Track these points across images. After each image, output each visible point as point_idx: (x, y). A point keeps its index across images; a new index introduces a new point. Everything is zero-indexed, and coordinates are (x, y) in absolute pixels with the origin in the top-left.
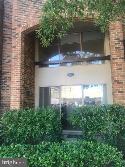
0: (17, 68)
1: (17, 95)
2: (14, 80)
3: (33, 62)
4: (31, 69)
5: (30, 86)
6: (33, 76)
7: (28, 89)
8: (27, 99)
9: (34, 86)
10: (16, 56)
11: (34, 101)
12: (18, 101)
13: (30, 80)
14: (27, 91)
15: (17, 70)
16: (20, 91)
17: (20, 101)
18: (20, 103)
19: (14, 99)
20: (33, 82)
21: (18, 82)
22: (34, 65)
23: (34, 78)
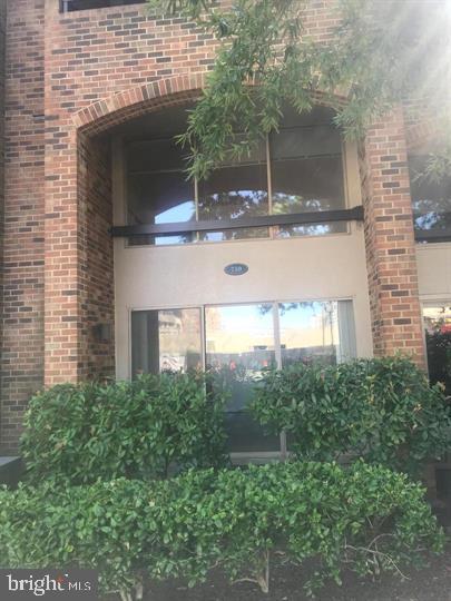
0: (66, 247)
1: (66, 339)
2: (56, 287)
3: (108, 226)
4: (102, 252)
6: (108, 274)
7: (96, 319)
8: (95, 353)
9: (113, 307)
10: (61, 209)
11: (113, 357)
12: (72, 359)
13: (101, 289)
15: (64, 254)
17: (78, 358)
19: (56, 353)
20: (110, 295)
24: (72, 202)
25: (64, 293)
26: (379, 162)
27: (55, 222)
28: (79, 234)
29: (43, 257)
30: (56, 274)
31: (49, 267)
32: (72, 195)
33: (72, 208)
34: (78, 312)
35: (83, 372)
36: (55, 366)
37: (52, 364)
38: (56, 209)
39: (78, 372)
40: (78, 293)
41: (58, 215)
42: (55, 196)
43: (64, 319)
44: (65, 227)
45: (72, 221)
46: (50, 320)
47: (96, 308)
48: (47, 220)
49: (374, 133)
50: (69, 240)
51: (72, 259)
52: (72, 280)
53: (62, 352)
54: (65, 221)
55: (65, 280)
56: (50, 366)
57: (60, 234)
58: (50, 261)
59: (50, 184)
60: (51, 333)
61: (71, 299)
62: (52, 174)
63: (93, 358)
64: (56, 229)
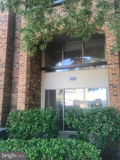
0: (24, 73)
1: (23, 97)
2: (21, 84)
3: (40, 67)
4: (37, 74)
5: (36, 89)
6: (39, 80)
7: (34, 92)
8: (33, 101)
9: (41, 89)
10: (23, 63)
11: (40, 102)
12: (24, 103)
13: (36, 84)
14: (33, 93)
15: (23, 75)
16: (26, 94)
17: (25, 103)
18: (25, 105)
19: (20, 101)
20: (40, 85)
21: (24, 85)
22: (41, 70)
23: (40, 82)
24: (26, 61)
25: (23, 85)
26: (109, 47)
27: (22, 67)
28: (27, 70)
29: (18, 76)
30: (21, 80)
31: (20, 79)
32: (26, 60)
33: (26, 63)
34: (26, 90)
35: (27, 106)
36: (20, 105)
37: (19, 104)
38: (22, 63)
39: (25, 106)
40: (26, 85)
41: (22, 65)
42: (22, 60)
43: (22, 92)
44: (24, 68)
45: (25, 67)
46: (19, 92)
47: (35, 89)
48: (20, 66)
49: (107, 39)
50: (24, 71)
51: (25, 76)
52: (25, 82)
53: (21, 101)
54: (24, 67)
55: (23, 82)
56: (19, 105)
57: (23, 70)
58: (20, 77)
59: (21, 57)
60: (19, 96)
61: (24, 87)
62: (21, 55)
63: (33, 102)
64: (22, 68)
